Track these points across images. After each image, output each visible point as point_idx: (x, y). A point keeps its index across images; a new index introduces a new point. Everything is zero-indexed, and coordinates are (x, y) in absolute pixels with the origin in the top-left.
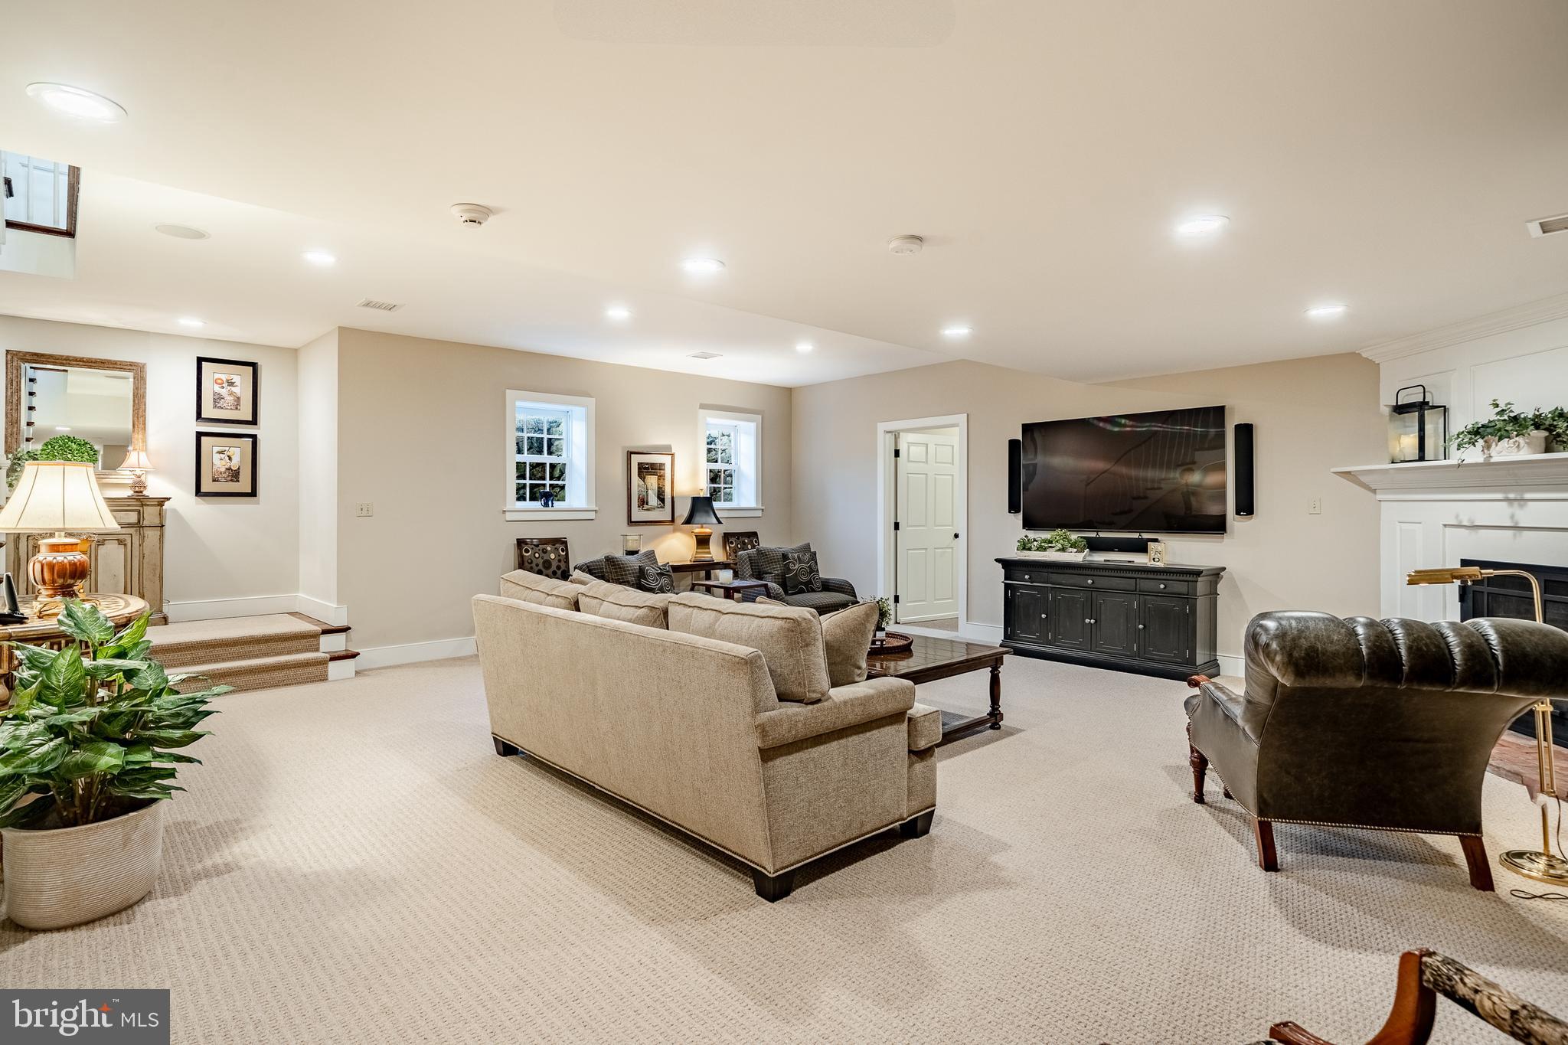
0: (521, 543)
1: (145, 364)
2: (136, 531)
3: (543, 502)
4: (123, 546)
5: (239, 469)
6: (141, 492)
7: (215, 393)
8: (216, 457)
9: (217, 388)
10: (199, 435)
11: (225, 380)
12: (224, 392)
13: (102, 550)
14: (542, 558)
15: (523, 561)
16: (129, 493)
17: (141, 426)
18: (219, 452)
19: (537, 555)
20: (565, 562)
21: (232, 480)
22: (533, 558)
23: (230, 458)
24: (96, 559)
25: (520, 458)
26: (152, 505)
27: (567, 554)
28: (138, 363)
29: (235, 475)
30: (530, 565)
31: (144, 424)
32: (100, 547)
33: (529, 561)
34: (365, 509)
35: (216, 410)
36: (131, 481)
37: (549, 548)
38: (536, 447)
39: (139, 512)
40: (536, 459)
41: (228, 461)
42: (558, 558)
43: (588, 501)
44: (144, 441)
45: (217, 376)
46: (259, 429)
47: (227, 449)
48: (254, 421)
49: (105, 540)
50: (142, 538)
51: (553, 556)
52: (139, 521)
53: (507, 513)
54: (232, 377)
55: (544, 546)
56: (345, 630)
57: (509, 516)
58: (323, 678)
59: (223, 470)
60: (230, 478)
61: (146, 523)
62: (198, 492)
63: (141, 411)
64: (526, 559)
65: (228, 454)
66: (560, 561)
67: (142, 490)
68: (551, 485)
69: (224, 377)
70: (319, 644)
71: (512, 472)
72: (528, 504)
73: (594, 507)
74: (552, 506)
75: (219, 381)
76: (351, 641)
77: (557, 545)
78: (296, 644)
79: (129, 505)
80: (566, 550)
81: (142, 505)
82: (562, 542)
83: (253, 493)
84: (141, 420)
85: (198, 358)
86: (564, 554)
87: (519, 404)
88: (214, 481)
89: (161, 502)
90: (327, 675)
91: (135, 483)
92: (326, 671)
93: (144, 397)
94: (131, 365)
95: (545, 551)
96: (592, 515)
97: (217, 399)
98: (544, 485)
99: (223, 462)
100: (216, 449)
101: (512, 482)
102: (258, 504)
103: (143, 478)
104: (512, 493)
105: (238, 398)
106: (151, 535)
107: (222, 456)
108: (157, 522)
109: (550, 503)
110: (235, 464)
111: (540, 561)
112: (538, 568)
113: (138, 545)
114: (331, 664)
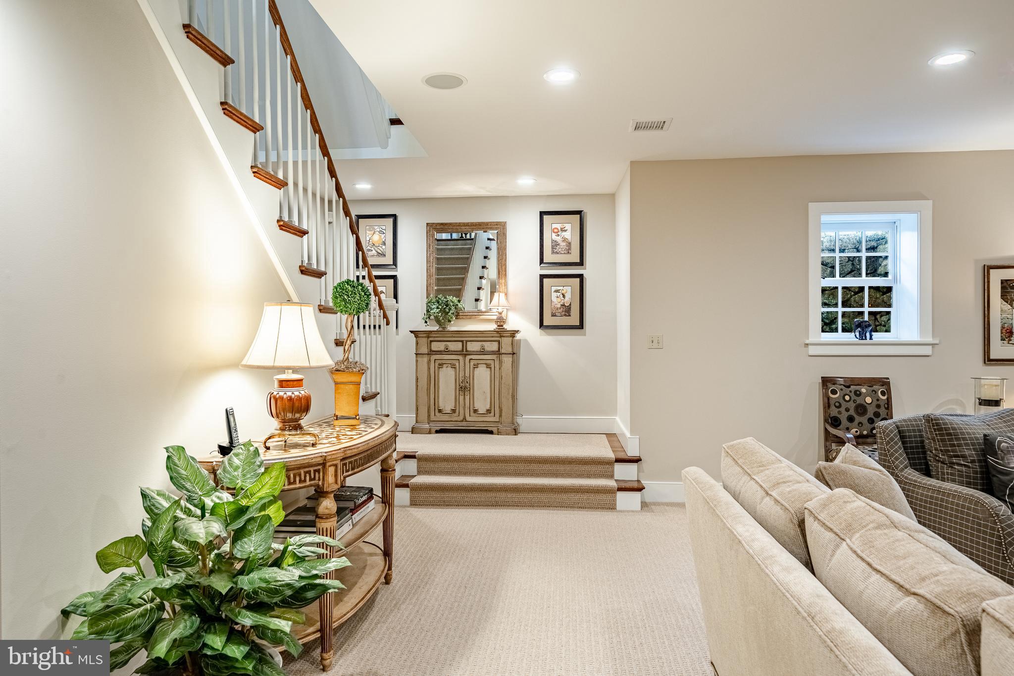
0: (826, 381)
1: (506, 222)
2: (497, 357)
3: (857, 334)
4: (489, 369)
5: (570, 305)
6: (502, 326)
7: (553, 241)
8: (554, 295)
9: (554, 237)
10: (542, 277)
11: (559, 229)
12: (559, 239)
13: (477, 371)
14: (855, 401)
15: (829, 403)
16: (493, 327)
17: (504, 273)
18: (557, 291)
19: (847, 398)
20: (887, 408)
21: (565, 315)
22: (842, 401)
23: (564, 296)
24: (473, 379)
25: (829, 282)
26: (507, 336)
27: (889, 400)
28: (501, 222)
29: (567, 310)
30: (838, 410)
31: (506, 271)
32: (475, 369)
33: (837, 404)
34: (655, 342)
35: (555, 256)
36: (495, 317)
37: (864, 390)
38: (852, 268)
39: (499, 342)
40: (852, 282)
41: (563, 298)
42: (875, 403)
43: (922, 330)
44: (506, 285)
45: (554, 226)
46: (585, 269)
47: (561, 288)
48: (581, 263)
49: (478, 364)
50: (501, 362)
51: (868, 400)
52: (499, 349)
53: (810, 347)
54: (565, 225)
55: (857, 388)
56: (637, 460)
57: (812, 350)
58: (612, 507)
59: (559, 306)
60: (563, 313)
61: (503, 351)
62: (541, 325)
63: (503, 260)
64: (832, 402)
65: (563, 292)
66: (878, 406)
67: (502, 324)
68: (870, 313)
69: (559, 226)
70: (613, 471)
71: (816, 298)
72: (840, 336)
73: (929, 340)
74: (871, 338)
75: (556, 230)
76: (643, 472)
77: (875, 387)
78: (593, 468)
79: (493, 337)
80: (888, 392)
81: (501, 337)
82: (885, 383)
83: (581, 326)
84: (503, 268)
85: (540, 212)
86: (885, 397)
87: (825, 218)
88: (552, 316)
89: (513, 333)
90: (615, 504)
91: (498, 319)
92: (615, 500)
93: (505, 249)
94: (497, 225)
95: (858, 394)
96: (928, 350)
97: (555, 244)
98: (862, 313)
99: (559, 300)
100: (554, 289)
101: (816, 311)
102: (585, 335)
103: (504, 315)
104: (816, 322)
105: (570, 243)
106: (507, 360)
107: (558, 294)
108: (510, 351)
109: (868, 335)
110: (567, 300)
111: (852, 406)
112: (849, 413)
113: (498, 369)
114: (620, 495)
